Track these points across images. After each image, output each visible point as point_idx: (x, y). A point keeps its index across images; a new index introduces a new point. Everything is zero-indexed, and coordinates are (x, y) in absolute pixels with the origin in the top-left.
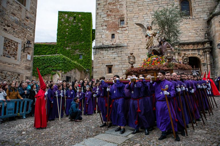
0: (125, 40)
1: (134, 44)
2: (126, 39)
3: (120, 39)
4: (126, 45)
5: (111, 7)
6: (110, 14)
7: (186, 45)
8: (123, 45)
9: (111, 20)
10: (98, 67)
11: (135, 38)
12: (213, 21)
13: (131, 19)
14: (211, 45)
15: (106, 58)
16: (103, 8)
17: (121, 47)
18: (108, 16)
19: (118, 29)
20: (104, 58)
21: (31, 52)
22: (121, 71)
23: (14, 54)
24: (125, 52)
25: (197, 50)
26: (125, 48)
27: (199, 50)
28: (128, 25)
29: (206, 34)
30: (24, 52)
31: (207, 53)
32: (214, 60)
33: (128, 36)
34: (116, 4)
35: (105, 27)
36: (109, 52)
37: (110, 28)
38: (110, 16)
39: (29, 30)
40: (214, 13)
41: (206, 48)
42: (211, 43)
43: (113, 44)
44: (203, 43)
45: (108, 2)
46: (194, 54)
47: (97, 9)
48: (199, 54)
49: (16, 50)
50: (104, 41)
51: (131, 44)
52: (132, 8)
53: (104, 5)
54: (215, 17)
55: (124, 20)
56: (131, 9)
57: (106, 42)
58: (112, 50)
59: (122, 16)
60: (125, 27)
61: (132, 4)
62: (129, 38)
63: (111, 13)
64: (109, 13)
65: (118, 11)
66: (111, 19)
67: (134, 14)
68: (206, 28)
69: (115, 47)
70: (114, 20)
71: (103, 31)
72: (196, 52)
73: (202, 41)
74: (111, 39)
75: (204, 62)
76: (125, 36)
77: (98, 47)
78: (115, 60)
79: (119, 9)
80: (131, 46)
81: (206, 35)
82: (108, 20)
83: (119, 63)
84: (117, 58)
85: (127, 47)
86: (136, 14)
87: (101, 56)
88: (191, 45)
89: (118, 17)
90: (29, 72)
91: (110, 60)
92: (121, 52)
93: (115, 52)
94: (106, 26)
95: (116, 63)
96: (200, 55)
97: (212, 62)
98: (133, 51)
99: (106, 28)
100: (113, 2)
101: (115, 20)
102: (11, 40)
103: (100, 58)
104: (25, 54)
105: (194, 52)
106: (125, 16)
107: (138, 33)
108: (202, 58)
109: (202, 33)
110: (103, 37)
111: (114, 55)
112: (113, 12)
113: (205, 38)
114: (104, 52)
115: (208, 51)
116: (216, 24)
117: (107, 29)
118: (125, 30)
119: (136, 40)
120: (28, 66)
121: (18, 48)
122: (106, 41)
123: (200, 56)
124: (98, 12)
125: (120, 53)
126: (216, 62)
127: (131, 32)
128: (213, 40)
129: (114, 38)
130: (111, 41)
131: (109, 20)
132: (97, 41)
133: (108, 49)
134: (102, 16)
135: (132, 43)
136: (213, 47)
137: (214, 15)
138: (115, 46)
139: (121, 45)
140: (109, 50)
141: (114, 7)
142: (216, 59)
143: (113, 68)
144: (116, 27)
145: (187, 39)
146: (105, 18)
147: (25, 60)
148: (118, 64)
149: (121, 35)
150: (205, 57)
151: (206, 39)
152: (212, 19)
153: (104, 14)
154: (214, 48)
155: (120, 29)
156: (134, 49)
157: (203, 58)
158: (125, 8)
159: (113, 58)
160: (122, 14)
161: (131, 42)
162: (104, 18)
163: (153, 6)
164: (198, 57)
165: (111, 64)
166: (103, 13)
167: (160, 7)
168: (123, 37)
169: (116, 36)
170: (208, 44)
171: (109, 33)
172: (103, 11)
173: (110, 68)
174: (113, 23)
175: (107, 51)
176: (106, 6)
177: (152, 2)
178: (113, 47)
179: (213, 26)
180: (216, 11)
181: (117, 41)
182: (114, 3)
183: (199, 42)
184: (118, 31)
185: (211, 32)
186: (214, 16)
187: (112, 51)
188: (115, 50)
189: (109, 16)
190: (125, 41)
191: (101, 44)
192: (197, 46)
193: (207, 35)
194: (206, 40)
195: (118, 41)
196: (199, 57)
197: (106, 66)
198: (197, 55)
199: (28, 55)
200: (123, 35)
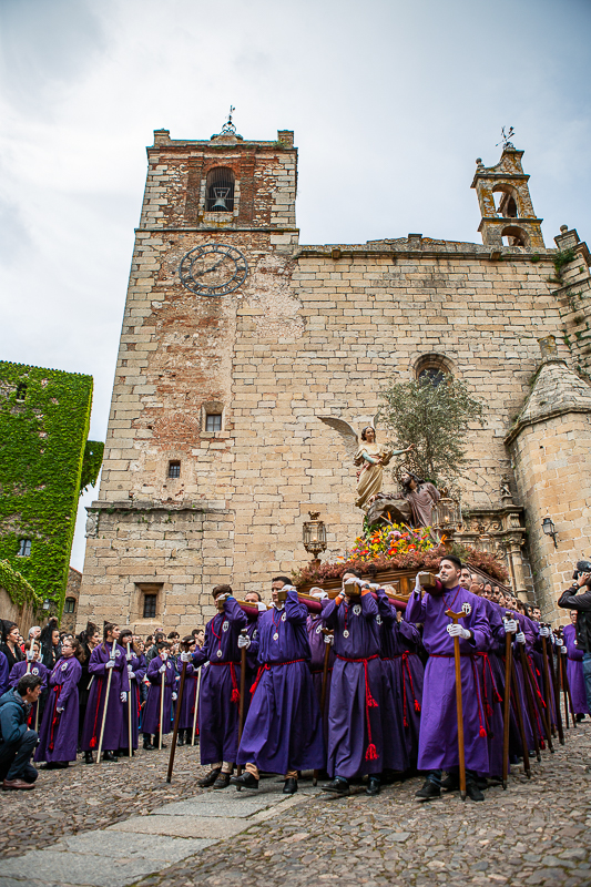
0: (220, 486)
1: (255, 505)
2: (224, 486)
3: (201, 481)
4: (221, 505)
5: (174, 361)
6: (169, 386)
8: (210, 506)
9: (171, 408)
10: (100, 587)
11: (259, 482)
12: (521, 442)
13: (246, 412)
14: (523, 525)
15: (140, 552)
16: (146, 364)
17: (201, 511)
18: (162, 391)
19: (196, 442)
20: (130, 554)
22: (194, 609)
24: (217, 534)
26: (219, 517)
28: (235, 433)
29: (503, 484)
31: (514, 549)
32: (535, 577)
33: (232, 473)
34: (197, 352)
35: (144, 433)
36: (152, 528)
37: (165, 435)
38: (170, 392)
40: (522, 418)
41: (509, 533)
42: (523, 515)
43: (170, 499)
44: (498, 515)
45: (167, 344)
47: (123, 362)
50: (138, 486)
51: (243, 506)
52: (254, 375)
53: (150, 352)
54: (527, 430)
55: (220, 415)
56: (249, 377)
57: (145, 490)
58: (166, 522)
59: (216, 400)
60: (223, 440)
61: (253, 361)
62: (234, 482)
63: (174, 384)
64: (166, 381)
65: (201, 380)
66: (173, 406)
67: (259, 397)
68: (504, 463)
69: (179, 512)
70: (184, 408)
71: (137, 447)
73: (495, 509)
74: (164, 480)
76: (221, 474)
77: (109, 506)
78: (176, 563)
79: (206, 372)
80: (243, 512)
81: (506, 488)
82: (160, 405)
83: (190, 579)
84: (185, 557)
85: (226, 513)
86: (267, 397)
87: (118, 544)
89: (200, 399)
91: (153, 562)
92: (202, 531)
93: (176, 532)
94: (150, 428)
95: (178, 576)
97: (532, 584)
98: (250, 530)
99: (151, 436)
100: (184, 346)
101: (187, 411)
103: (112, 553)
106: (227, 398)
107: (271, 463)
109: (494, 482)
110: (133, 467)
111: (171, 544)
112: (180, 380)
113: (503, 499)
114: (133, 529)
115: (516, 544)
116: (532, 452)
117: (154, 441)
118: (221, 450)
119: (261, 488)
122: (145, 485)
124: (123, 372)
125: (198, 535)
126: (544, 584)
127: (246, 458)
128: (529, 507)
129: (177, 476)
130: (165, 486)
131: (162, 408)
132: (108, 481)
133: (150, 518)
134: (138, 390)
135: (247, 502)
136: (529, 529)
137: (524, 425)
138: (178, 507)
139: (203, 507)
140: (153, 520)
141: (188, 364)
142: (544, 573)
143: (163, 597)
144: (190, 437)
146: (150, 399)
148: (184, 581)
149: (205, 467)
150: (507, 566)
151: (506, 502)
152: (518, 436)
153: (148, 382)
154: (534, 535)
155: (204, 444)
156: (252, 525)
158: (228, 371)
159: (168, 554)
160: (214, 390)
161: (242, 498)
162: (144, 399)
163: (327, 375)
165: (158, 579)
166: (142, 380)
167: (353, 382)
168: (212, 474)
169: (187, 467)
170: (512, 518)
171: (159, 457)
172: (143, 373)
173: (150, 596)
174: (179, 420)
175: (144, 527)
176: (157, 356)
177: (323, 361)
178: (171, 513)
179: (524, 460)
180: (528, 411)
181: (188, 488)
182: (188, 350)
183: (485, 512)
184: (195, 452)
185: (521, 480)
186: (524, 428)
187: (163, 527)
188: (178, 522)
189: (165, 394)
190: (219, 490)
191: (122, 496)
193: (509, 488)
194: (507, 504)
195: (190, 489)
197: (137, 584)
200: (213, 468)
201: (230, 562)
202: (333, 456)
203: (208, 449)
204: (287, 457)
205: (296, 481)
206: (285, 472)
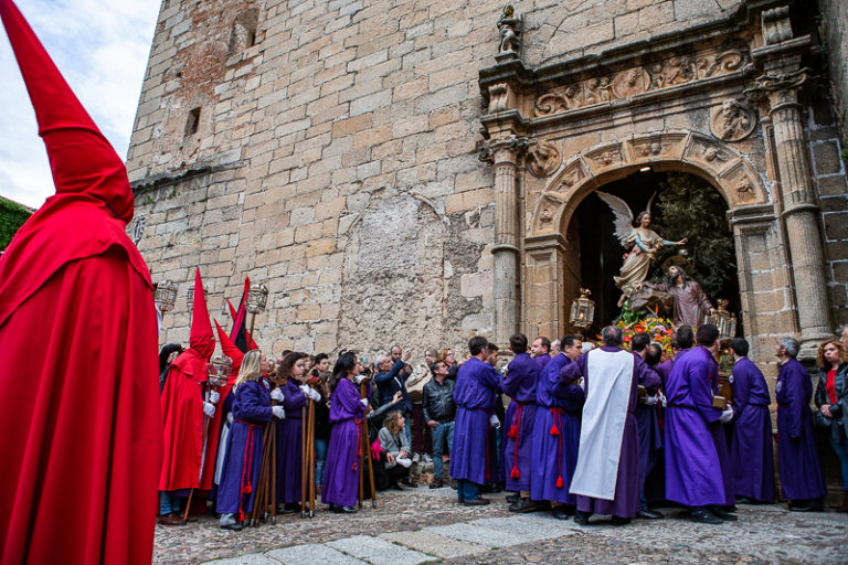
0: (239, 128)
1: (273, 144)
2: (243, 126)
3: (219, 127)
4: (235, 157)
6: (204, 13)
7: (592, 82)
8: (223, 162)
9: (202, 40)
11: (284, 106)
13: (283, 8)
17: (206, 171)
18: (197, 22)
19: (221, 76)
24: (223, 201)
25: (677, 106)
26: (229, 175)
27: (695, 96)
28: (266, 44)
31: (776, 101)
33: (254, 105)
35: (173, 84)
36: (156, 209)
37: (191, 80)
38: (204, 20)
41: (761, 61)
43: (182, 164)
46: (658, 138)
47: (166, 4)
48: (705, 131)
50: (157, 157)
51: (261, 150)
57: (163, 159)
58: (170, 198)
59: (251, 6)
60: (250, 61)
62: (258, 115)
63: (209, 6)
64: (203, 7)
66: (204, 37)
69: (186, 178)
70: (215, 34)
71: (164, 105)
72: (678, 121)
73: (718, 17)
74: (182, 141)
75: (756, 201)
76: (241, 109)
78: (172, 253)
80: (259, 159)
82: (192, 42)
84: (183, 239)
85: (240, 165)
88: (631, 73)
89: (234, 13)
92: (206, 200)
93: (178, 208)
94: (179, 75)
95: (172, 272)
96: (707, 142)
98: (264, 185)
99: (178, 85)
101: (218, 36)
105: (654, 127)
107: (303, 71)
108: (731, 163)
110: (157, 134)
111: (171, 227)
115: (784, 87)
117: (180, 92)
118: (246, 76)
119: (284, 115)
122: (163, 153)
123: (711, 151)
124: (165, 15)
125: (201, 207)
127: (272, 76)
129: (195, 130)
130: (181, 148)
131: (194, 45)
132: (132, 158)
133: (155, 195)
134: (176, 32)
135: (265, 142)
138: (187, 171)
139: (213, 165)
140: (158, 197)
144: (216, 71)
145: (604, 33)
146: (184, 38)
149: (226, 106)
150: (760, 154)
153: (185, 18)
155: (229, 74)
156: (268, 176)
157: (740, 165)
159: (166, 243)
161: (261, 137)
162: (178, 41)
164: (691, 160)
166: (180, 17)
168: (232, 113)
169: (206, 115)
170: (772, 20)
171: (181, 111)
172: (183, 8)
174: (208, 53)
175: (149, 207)
178: (176, 182)
181: (205, 145)
183: (695, 31)
184: (218, 89)
187: (168, 205)
188: (182, 194)
189: (200, 24)
190: (236, 134)
192: (687, 72)
196: (699, 158)
198: (685, 142)
200: (234, 105)
201: (234, 240)
202: (392, 26)
203: (233, 80)
204: (325, 53)
205: (332, 88)
206: (320, 80)
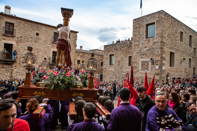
21: (159, 63)
23: (147, 68)
30: (153, 65)
39: (156, 50)
49: (148, 65)
90: (158, 77)
102: (145, 61)
104: (154, 66)
120: (157, 73)
121: (149, 64)
147: (154, 69)
199: (156, 66)
